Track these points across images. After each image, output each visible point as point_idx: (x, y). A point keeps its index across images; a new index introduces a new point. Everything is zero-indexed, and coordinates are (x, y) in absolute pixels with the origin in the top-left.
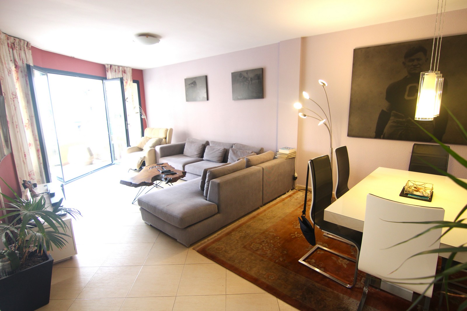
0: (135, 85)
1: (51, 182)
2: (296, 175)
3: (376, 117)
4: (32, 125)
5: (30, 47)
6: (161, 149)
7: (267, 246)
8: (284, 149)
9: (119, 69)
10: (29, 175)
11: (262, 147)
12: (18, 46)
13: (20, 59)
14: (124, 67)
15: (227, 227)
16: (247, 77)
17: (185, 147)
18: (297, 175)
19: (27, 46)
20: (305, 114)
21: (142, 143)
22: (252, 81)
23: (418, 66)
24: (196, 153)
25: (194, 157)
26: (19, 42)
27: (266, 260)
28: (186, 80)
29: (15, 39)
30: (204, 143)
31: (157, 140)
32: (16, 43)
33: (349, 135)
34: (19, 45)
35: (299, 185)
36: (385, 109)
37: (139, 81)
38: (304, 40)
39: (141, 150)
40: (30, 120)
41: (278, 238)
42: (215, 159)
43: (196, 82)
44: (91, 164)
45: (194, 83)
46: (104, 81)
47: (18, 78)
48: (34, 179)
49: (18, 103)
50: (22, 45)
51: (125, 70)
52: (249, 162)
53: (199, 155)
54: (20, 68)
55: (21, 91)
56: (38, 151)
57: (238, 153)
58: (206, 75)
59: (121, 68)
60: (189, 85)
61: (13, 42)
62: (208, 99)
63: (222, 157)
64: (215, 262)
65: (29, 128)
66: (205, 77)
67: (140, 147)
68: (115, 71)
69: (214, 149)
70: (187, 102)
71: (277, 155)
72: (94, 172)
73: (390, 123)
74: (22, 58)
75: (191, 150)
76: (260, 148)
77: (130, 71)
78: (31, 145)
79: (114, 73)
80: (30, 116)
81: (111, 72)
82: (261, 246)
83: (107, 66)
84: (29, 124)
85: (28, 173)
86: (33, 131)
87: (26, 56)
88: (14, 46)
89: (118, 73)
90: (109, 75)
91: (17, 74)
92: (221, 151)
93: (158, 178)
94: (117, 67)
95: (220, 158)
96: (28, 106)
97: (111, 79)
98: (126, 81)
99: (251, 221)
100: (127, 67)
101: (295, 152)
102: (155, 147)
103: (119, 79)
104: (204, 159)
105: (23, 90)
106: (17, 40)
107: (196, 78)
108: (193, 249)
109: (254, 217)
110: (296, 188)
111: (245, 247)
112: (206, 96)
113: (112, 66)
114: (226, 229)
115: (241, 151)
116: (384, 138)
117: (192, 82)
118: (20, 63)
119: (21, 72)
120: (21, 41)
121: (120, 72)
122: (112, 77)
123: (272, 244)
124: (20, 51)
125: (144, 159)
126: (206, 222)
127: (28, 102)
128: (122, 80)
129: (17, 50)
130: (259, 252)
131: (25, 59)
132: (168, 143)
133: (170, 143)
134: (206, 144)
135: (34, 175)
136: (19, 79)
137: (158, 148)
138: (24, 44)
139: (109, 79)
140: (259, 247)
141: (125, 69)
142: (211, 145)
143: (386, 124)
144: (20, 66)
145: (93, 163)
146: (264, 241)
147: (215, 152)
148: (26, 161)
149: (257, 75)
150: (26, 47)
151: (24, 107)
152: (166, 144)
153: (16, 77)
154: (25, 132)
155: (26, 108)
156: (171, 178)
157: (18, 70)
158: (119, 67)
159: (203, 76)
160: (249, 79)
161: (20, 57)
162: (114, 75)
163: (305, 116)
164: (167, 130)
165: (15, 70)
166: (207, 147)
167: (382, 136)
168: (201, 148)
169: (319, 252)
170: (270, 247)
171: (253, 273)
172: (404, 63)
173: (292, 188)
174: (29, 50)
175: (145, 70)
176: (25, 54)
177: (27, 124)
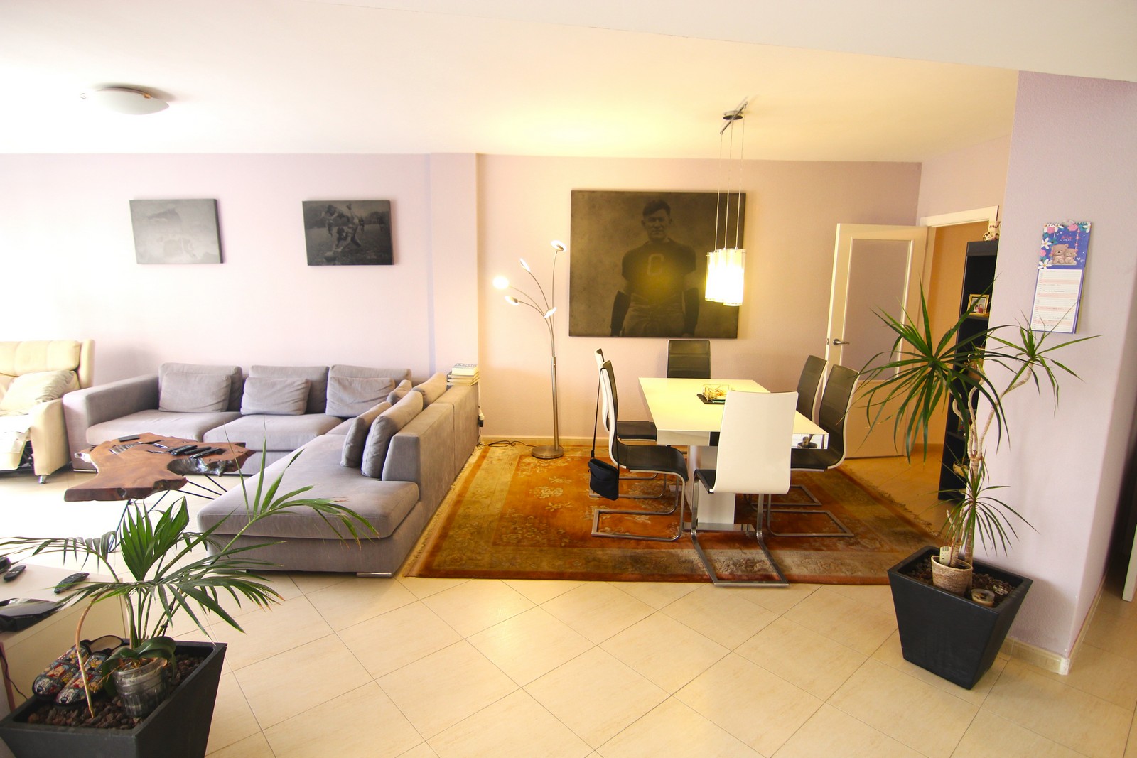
2: (482, 416)
3: (610, 302)
6: (91, 399)
7: (528, 532)
8: (461, 366)
11: (408, 368)
16: (349, 215)
17: (162, 388)
18: (484, 416)
20: (516, 298)
22: (363, 226)
23: (661, 229)
24: (209, 401)
25: (205, 412)
27: (546, 548)
30: (231, 372)
31: (57, 376)
33: (571, 334)
35: (485, 436)
36: (622, 291)
43: (179, 213)
45: (168, 215)
53: (220, 406)
57: (353, 385)
58: (215, 198)
60: (150, 218)
62: (222, 261)
63: (304, 399)
66: (213, 202)
69: (274, 385)
70: (141, 266)
71: (449, 380)
73: (630, 312)
76: (406, 371)
82: (519, 535)
92: (300, 387)
95: (301, 403)
101: (479, 371)
104: (243, 411)
107: (177, 202)
108: (406, 576)
109: (459, 502)
110: (482, 443)
111: (495, 544)
112: (217, 252)
115: (363, 381)
116: (624, 335)
117: (159, 211)
123: (532, 528)
130: (525, 544)
134: (235, 373)
137: (76, 401)
140: (517, 538)
142: (252, 375)
143: (626, 313)
146: (516, 528)
147: (279, 391)
149: (376, 213)
156: (227, 462)
159: (207, 201)
160: (356, 221)
163: (516, 301)
164: (79, 345)
166: (249, 382)
167: (621, 332)
168: (224, 385)
169: (604, 518)
170: (533, 532)
172: (643, 223)
173: (477, 444)
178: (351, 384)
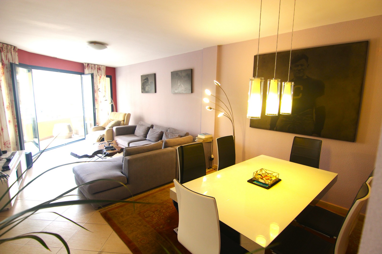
0: (108, 79)
1: (24, 150)
4: (12, 107)
5: (17, 50)
6: (117, 129)
7: (158, 214)
8: (203, 134)
9: (95, 67)
10: (4, 144)
11: (188, 132)
12: (5, 50)
13: (7, 59)
14: (100, 65)
15: (137, 196)
16: (181, 76)
17: (136, 129)
18: (213, 156)
19: (14, 49)
20: (211, 107)
21: (105, 123)
23: (302, 71)
24: (142, 134)
25: (141, 137)
26: (6, 47)
27: (149, 226)
28: (142, 76)
29: (3, 45)
30: (149, 126)
31: (116, 122)
32: (4, 47)
33: (251, 126)
34: (7, 49)
35: (215, 165)
37: (112, 76)
38: (220, 47)
39: (104, 129)
40: (11, 103)
41: (171, 208)
42: (153, 140)
43: (149, 79)
44: (70, 137)
45: (147, 79)
46: (82, 76)
47: (4, 72)
48: (9, 147)
49: (1, 90)
50: (9, 49)
51: (99, 68)
52: (167, 144)
53: (144, 135)
54: (5, 65)
55: (5, 82)
56: (16, 126)
58: (155, 73)
59: (96, 66)
60: (144, 80)
61: (2, 47)
62: (156, 92)
64: (109, 223)
65: (9, 109)
66: (154, 75)
67: (104, 126)
68: (92, 68)
69: (154, 131)
70: (142, 93)
71: (196, 139)
72: (68, 144)
74: (8, 58)
75: (139, 131)
76: (186, 133)
77: (104, 69)
78: (10, 122)
79: (90, 70)
80: (11, 100)
81: (88, 69)
82: (153, 214)
83: (85, 65)
84: (10, 106)
85: (4, 143)
86: (12, 112)
87: (12, 57)
88: (2, 49)
89: (94, 70)
90: (86, 71)
91: (3, 70)
92: (159, 134)
93: (101, 152)
94: (93, 66)
95: (157, 139)
96: (10, 93)
97: (87, 74)
98: (101, 76)
99: (159, 193)
100: (102, 66)
101: (212, 137)
102: (113, 128)
103: (91, 74)
104: (147, 139)
105: (6, 82)
106: (5, 46)
107: (148, 75)
108: (99, 211)
109: (164, 189)
110: (213, 167)
111: (139, 214)
112: (154, 89)
113: (89, 64)
114: (135, 197)
115: (171, 134)
116: (276, 130)
117: (145, 78)
118: (6, 62)
119: (7, 68)
120: (8, 46)
121: (95, 69)
122: (88, 73)
123: (162, 213)
124: (7, 53)
125: (104, 137)
126: (114, 190)
127: (10, 90)
128: (93, 75)
129: (4, 52)
130: (147, 219)
131: (11, 59)
132: (126, 125)
133: (128, 125)
134: (151, 127)
135: (10, 144)
136: (4, 74)
137: (114, 129)
138: (11, 48)
139: (86, 74)
140: (150, 215)
141: (100, 66)
142: (154, 128)
144: (6, 64)
145: (72, 137)
146: (158, 210)
147: (154, 134)
148: (3, 133)
149: (188, 74)
150: (12, 50)
151: (7, 94)
152: (124, 125)
153: (2, 72)
154: (5, 112)
155: (8, 95)
156: (108, 153)
157: (4, 67)
158: (95, 65)
159: (153, 74)
160: (183, 77)
161: (6, 57)
162: (90, 71)
163: (211, 109)
164: (125, 114)
165: (2, 67)
166: (151, 129)
167: (275, 128)
168: (146, 130)
170: (159, 215)
171: (130, 237)
172: (291, 68)
173: (209, 167)
174: (16, 52)
175: (117, 68)
176: (12, 55)
177: (8, 106)
178: (168, 135)
